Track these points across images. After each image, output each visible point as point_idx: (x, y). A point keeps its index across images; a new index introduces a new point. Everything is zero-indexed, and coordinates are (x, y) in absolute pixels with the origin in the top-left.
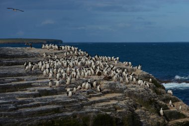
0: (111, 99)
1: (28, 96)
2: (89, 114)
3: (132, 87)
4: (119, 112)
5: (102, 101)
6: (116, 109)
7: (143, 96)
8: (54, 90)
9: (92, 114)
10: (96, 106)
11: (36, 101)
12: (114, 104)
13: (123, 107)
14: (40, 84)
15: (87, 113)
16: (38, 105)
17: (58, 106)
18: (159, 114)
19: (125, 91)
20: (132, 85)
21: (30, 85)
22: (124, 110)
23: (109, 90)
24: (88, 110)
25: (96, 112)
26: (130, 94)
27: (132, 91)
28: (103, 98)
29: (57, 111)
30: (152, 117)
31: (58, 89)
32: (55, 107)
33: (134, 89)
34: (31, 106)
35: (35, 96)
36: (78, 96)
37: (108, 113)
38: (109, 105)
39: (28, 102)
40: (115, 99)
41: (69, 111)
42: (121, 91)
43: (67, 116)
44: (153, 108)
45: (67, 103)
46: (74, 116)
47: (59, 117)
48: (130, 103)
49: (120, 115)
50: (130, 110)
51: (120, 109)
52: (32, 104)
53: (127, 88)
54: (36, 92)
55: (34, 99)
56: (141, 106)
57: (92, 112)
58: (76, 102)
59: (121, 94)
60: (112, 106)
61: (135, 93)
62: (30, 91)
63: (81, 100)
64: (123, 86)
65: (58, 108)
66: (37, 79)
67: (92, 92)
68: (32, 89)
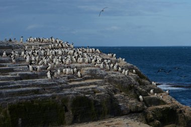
0: (91, 84)
1: (9, 79)
2: (67, 96)
3: (113, 73)
4: (98, 95)
5: (81, 85)
6: (95, 93)
7: (122, 82)
8: (35, 74)
9: (71, 95)
10: (75, 89)
11: (17, 83)
12: (93, 88)
13: (102, 91)
14: (21, 69)
15: (65, 95)
16: (19, 87)
17: (38, 88)
18: (139, 100)
19: (106, 77)
20: (112, 71)
21: (12, 70)
22: (103, 93)
23: (90, 76)
24: (67, 92)
25: (74, 94)
26: (110, 80)
27: (112, 77)
28: (83, 82)
29: (37, 92)
30: (130, 101)
31: (39, 73)
32: (35, 88)
33: (114, 75)
34: (11, 88)
35: (16, 79)
36: (58, 80)
37: (86, 95)
38: (88, 89)
39: (9, 84)
40: (95, 83)
41: (48, 93)
42: (101, 77)
43: (47, 97)
44: (132, 94)
45: (47, 85)
46: (54, 97)
47: (39, 97)
48: (109, 88)
49: (99, 98)
50: (109, 94)
51: (99, 93)
52: (13, 85)
53: (107, 74)
54: (18, 76)
55: (15, 82)
56: (121, 92)
57: (71, 94)
58: (55, 84)
59: (101, 80)
60: (90, 90)
61: (115, 79)
62: (12, 75)
63: (61, 83)
64: (103, 72)
65: (38, 90)
66: (20, 66)
67: (73, 78)
68: (13, 73)
